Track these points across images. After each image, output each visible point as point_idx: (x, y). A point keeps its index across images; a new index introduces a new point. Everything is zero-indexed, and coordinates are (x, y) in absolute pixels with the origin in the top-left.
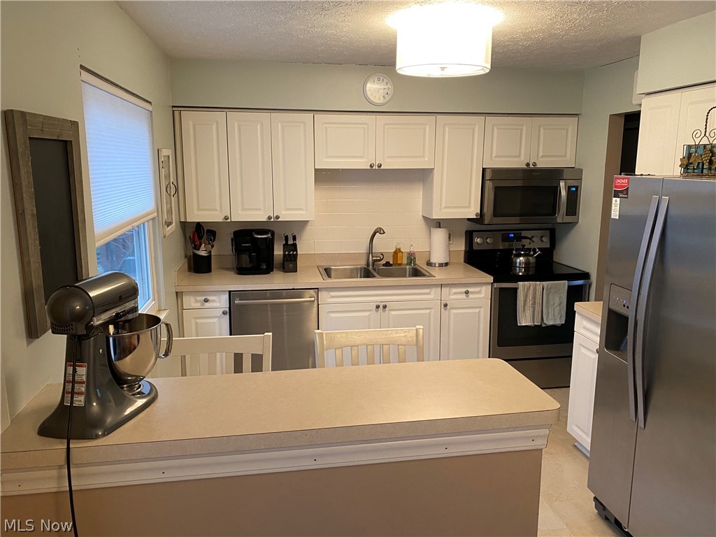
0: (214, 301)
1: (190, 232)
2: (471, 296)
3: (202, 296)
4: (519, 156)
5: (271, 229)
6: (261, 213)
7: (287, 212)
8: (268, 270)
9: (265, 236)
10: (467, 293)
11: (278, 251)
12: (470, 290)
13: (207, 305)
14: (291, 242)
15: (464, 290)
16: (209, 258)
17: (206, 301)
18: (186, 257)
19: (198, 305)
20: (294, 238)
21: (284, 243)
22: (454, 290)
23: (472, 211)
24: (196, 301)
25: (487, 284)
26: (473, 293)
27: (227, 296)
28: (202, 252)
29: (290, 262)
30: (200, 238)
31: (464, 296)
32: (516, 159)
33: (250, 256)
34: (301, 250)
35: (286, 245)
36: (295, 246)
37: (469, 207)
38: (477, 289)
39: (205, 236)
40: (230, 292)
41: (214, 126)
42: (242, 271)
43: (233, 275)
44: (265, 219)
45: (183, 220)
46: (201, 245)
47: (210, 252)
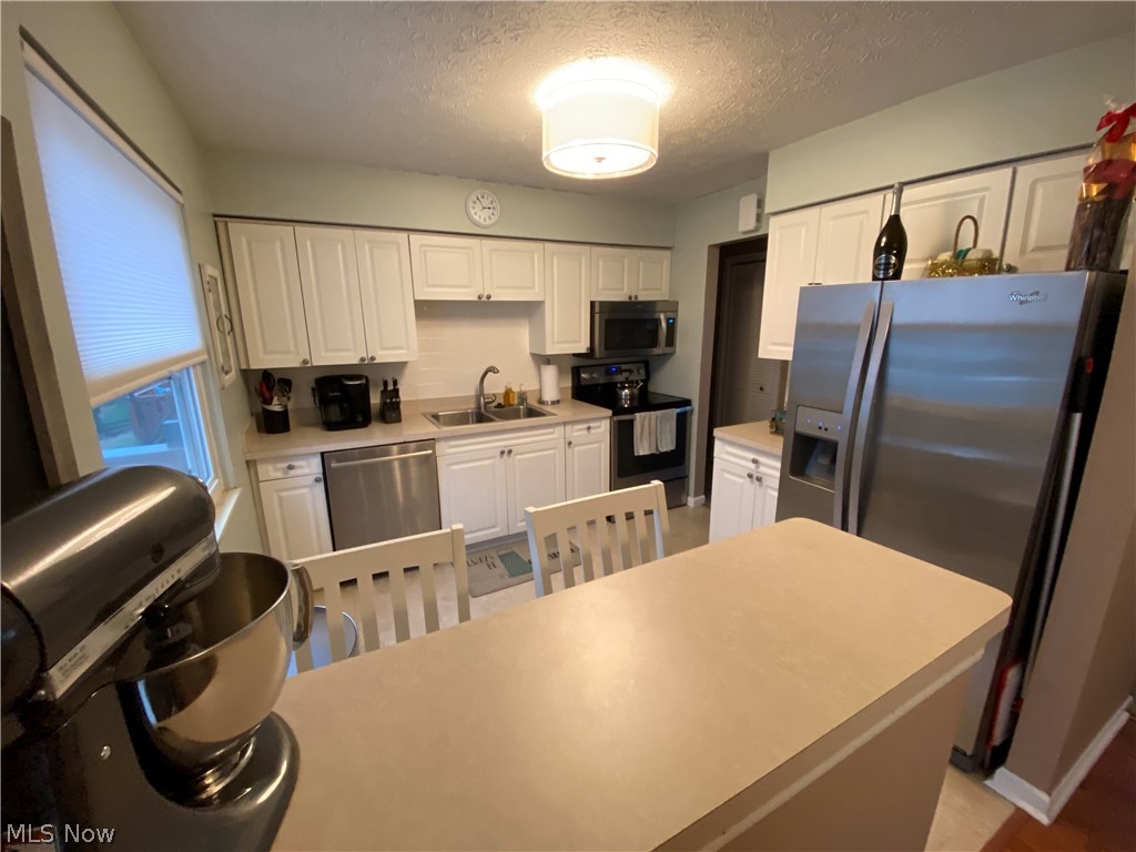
0: (301, 467)
1: (256, 382)
2: (592, 431)
3: (285, 462)
4: (622, 289)
5: (366, 374)
6: (351, 353)
7: (385, 352)
8: (365, 423)
9: (358, 382)
10: (589, 428)
11: (375, 399)
12: (591, 425)
13: (292, 472)
14: (390, 387)
15: (586, 426)
16: (285, 414)
17: (291, 468)
18: (252, 415)
19: (279, 475)
20: (395, 383)
21: (382, 388)
22: (577, 427)
23: (582, 346)
24: (276, 470)
25: (605, 418)
26: (595, 428)
27: (319, 459)
28: (276, 407)
29: (391, 411)
30: (270, 389)
31: (585, 432)
32: (619, 292)
33: (341, 407)
34: (403, 396)
35: (384, 392)
36: (396, 392)
37: (580, 341)
38: (597, 424)
39: (276, 387)
40: (322, 454)
41: (278, 244)
42: (331, 426)
43: (319, 433)
44: (356, 361)
45: (244, 367)
46: (272, 399)
47: (286, 407)
